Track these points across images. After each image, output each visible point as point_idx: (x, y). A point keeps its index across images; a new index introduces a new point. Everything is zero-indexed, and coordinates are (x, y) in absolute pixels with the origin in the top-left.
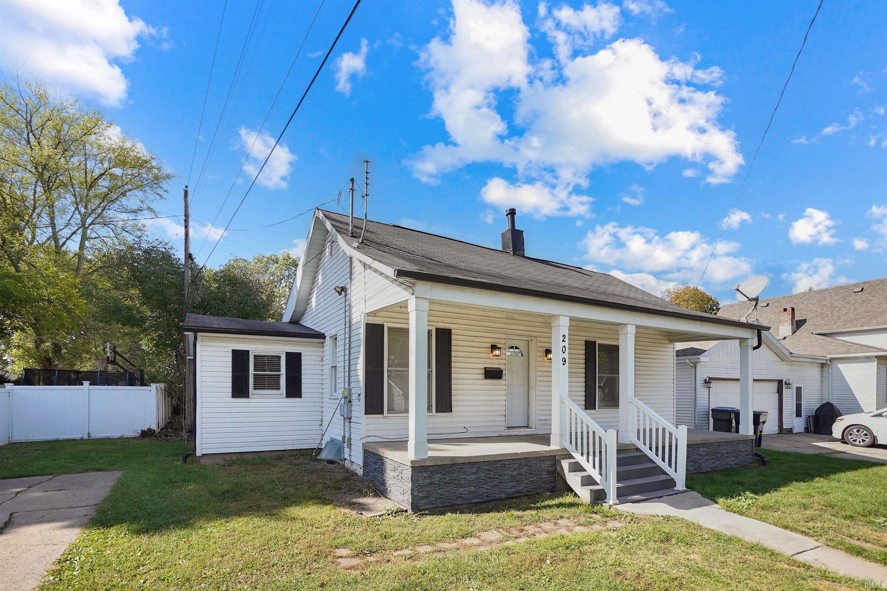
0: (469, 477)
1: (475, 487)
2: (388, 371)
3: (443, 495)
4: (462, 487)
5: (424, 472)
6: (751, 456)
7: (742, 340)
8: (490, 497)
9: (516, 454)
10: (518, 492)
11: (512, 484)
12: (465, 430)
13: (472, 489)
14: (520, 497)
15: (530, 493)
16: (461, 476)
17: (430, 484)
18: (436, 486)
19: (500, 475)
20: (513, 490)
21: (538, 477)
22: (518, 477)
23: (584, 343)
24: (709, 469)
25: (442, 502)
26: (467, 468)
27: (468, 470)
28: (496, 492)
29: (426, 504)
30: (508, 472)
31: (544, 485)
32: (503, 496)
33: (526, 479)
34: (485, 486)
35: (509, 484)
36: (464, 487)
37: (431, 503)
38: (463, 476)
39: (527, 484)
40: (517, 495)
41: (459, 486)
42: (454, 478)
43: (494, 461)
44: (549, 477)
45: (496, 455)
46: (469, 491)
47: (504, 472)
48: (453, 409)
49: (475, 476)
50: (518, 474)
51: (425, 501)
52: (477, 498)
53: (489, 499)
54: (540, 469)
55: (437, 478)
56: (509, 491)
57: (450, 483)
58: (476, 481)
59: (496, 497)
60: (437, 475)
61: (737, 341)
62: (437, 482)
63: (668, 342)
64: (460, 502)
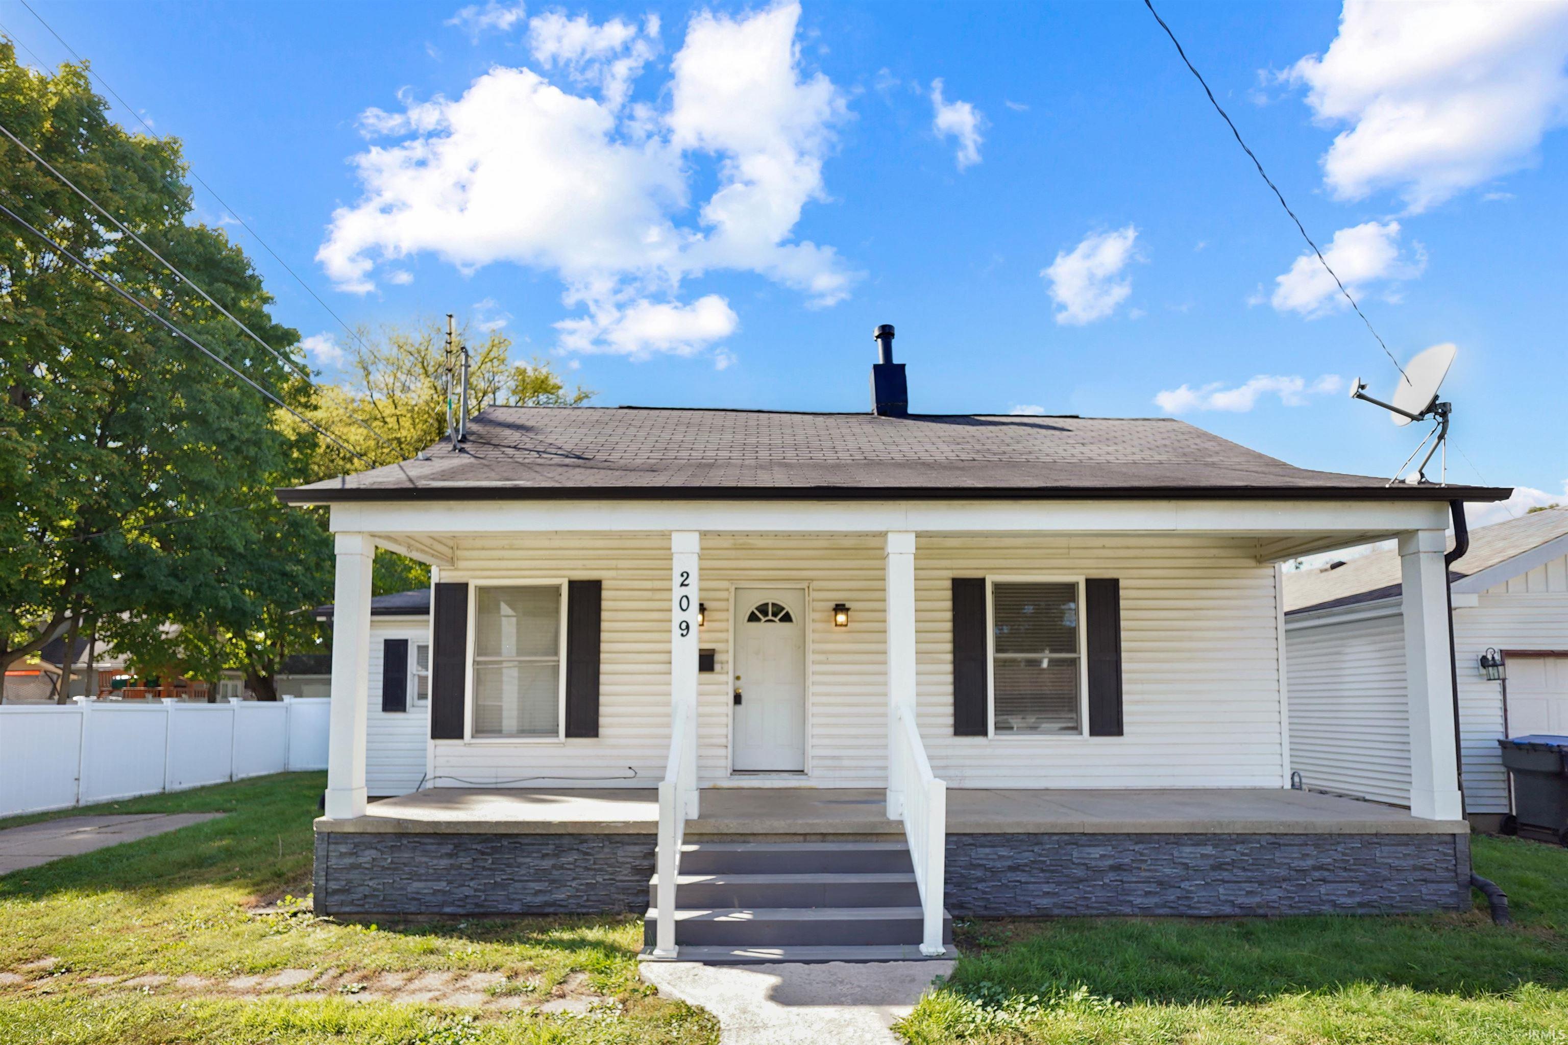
0: (435, 862)
1: (450, 882)
2: (475, 662)
3: (377, 890)
4: (420, 880)
5: (341, 843)
6: (1452, 887)
7: (1405, 537)
8: (482, 906)
9: (549, 824)
10: (553, 904)
11: (537, 886)
12: (631, 773)
13: (442, 885)
14: (556, 914)
15: (584, 910)
16: (418, 859)
17: (354, 867)
18: (367, 872)
19: (509, 865)
20: (539, 899)
21: (607, 877)
22: (554, 872)
23: (948, 584)
24: (1227, 910)
25: (375, 905)
26: (432, 844)
27: (433, 847)
28: (499, 898)
29: (342, 904)
30: (528, 860)
31: (621, 897)
32: (516, 908)
33: (574, 879)
34: (472, 884)
35: (532, 885)
36: (426, 880)
37: (352, 903)
38: (424, 859)
39: (578, 890)
40: (551, 910)
41: (414, 877)
42: (405, 861)
43: (496, 835)
44: (638, 881)
45: (498, 824)
46: (435, 890)
47: (520, 860)
48: (602, 731)
49: (452, 861)
50: (554, 867)
51: (343, 897)
52: (452, 904)
53: (482, 910)
54: (613, 860)
55: (367, 857)
56: (529, 899)
57: (395, 869)
58: (453, 872)
59: (496, 907)
60: (367, 852)
61: (1393, 544)
62: (367, 866)
63: (1252, 563)
64: (413, 909)
